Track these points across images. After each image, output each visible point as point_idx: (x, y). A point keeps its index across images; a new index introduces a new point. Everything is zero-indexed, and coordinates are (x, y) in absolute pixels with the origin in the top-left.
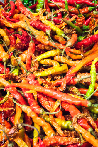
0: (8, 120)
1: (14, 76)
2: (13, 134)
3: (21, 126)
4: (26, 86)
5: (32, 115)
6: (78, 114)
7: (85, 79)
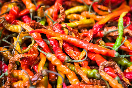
0: (32, 68)
1: (40, 25)
2: (36, 80)
3: (45, 73)
4: (52, 33)
5: (57, 62)
6: (105, 62)
7: (113, 32)
